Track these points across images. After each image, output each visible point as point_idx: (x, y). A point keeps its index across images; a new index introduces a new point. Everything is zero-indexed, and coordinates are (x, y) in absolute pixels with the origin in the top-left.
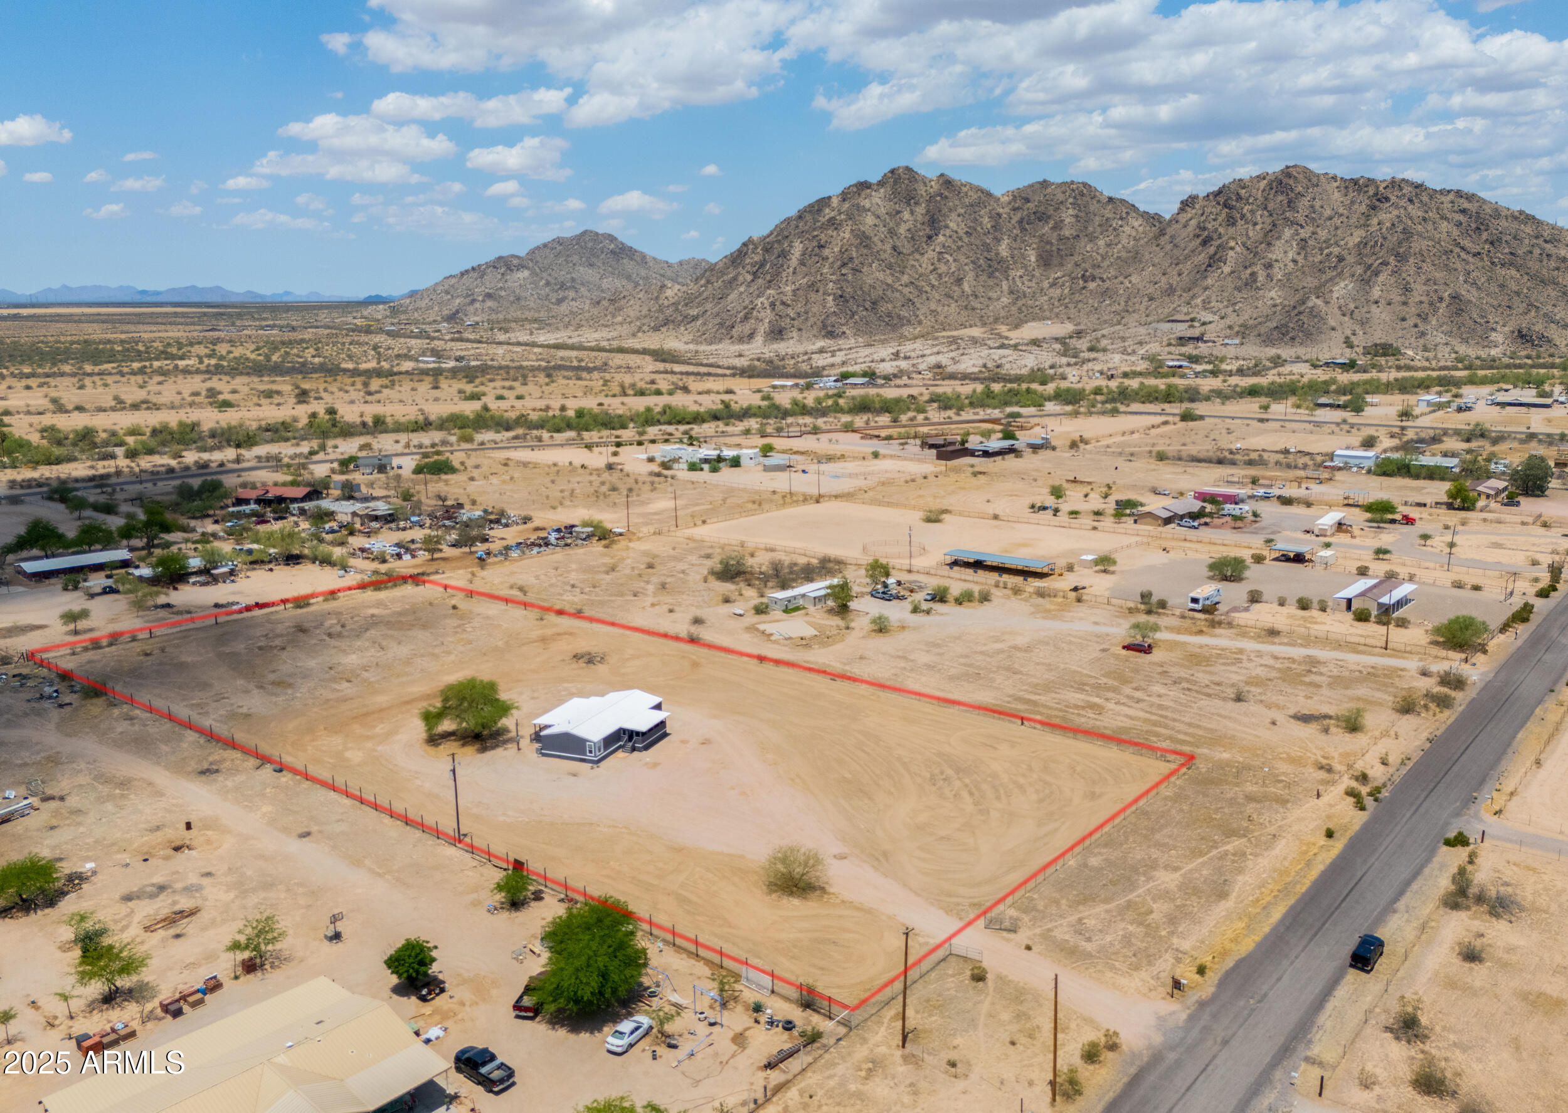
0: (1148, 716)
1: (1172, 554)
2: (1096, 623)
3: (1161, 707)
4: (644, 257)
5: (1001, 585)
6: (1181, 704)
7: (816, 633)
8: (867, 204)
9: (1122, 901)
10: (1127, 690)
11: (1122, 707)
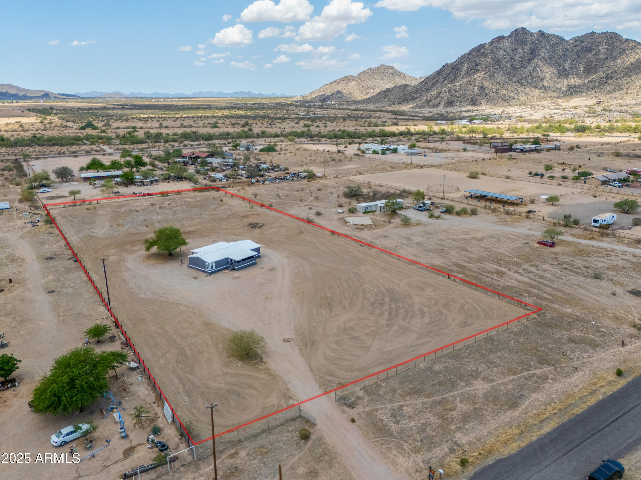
0: (530, 281)
1: (598, 199)
2: (530, 229)
3: (542, 277)
4: (404, 75)
5: (487, 207)
6: (556, 276)
7: (371, 223)
8: (501, 45)
9: (438, 398)
10: (526, 266)
11: (517, 275)
